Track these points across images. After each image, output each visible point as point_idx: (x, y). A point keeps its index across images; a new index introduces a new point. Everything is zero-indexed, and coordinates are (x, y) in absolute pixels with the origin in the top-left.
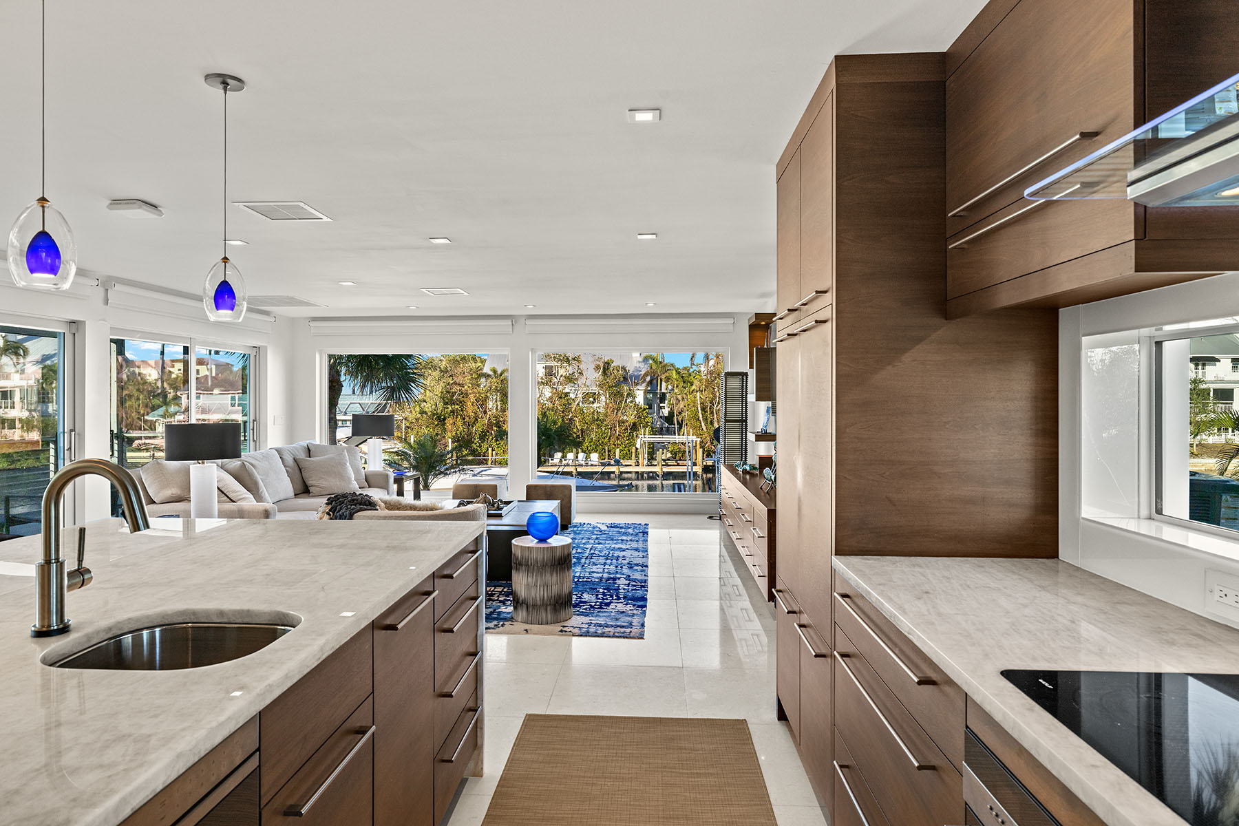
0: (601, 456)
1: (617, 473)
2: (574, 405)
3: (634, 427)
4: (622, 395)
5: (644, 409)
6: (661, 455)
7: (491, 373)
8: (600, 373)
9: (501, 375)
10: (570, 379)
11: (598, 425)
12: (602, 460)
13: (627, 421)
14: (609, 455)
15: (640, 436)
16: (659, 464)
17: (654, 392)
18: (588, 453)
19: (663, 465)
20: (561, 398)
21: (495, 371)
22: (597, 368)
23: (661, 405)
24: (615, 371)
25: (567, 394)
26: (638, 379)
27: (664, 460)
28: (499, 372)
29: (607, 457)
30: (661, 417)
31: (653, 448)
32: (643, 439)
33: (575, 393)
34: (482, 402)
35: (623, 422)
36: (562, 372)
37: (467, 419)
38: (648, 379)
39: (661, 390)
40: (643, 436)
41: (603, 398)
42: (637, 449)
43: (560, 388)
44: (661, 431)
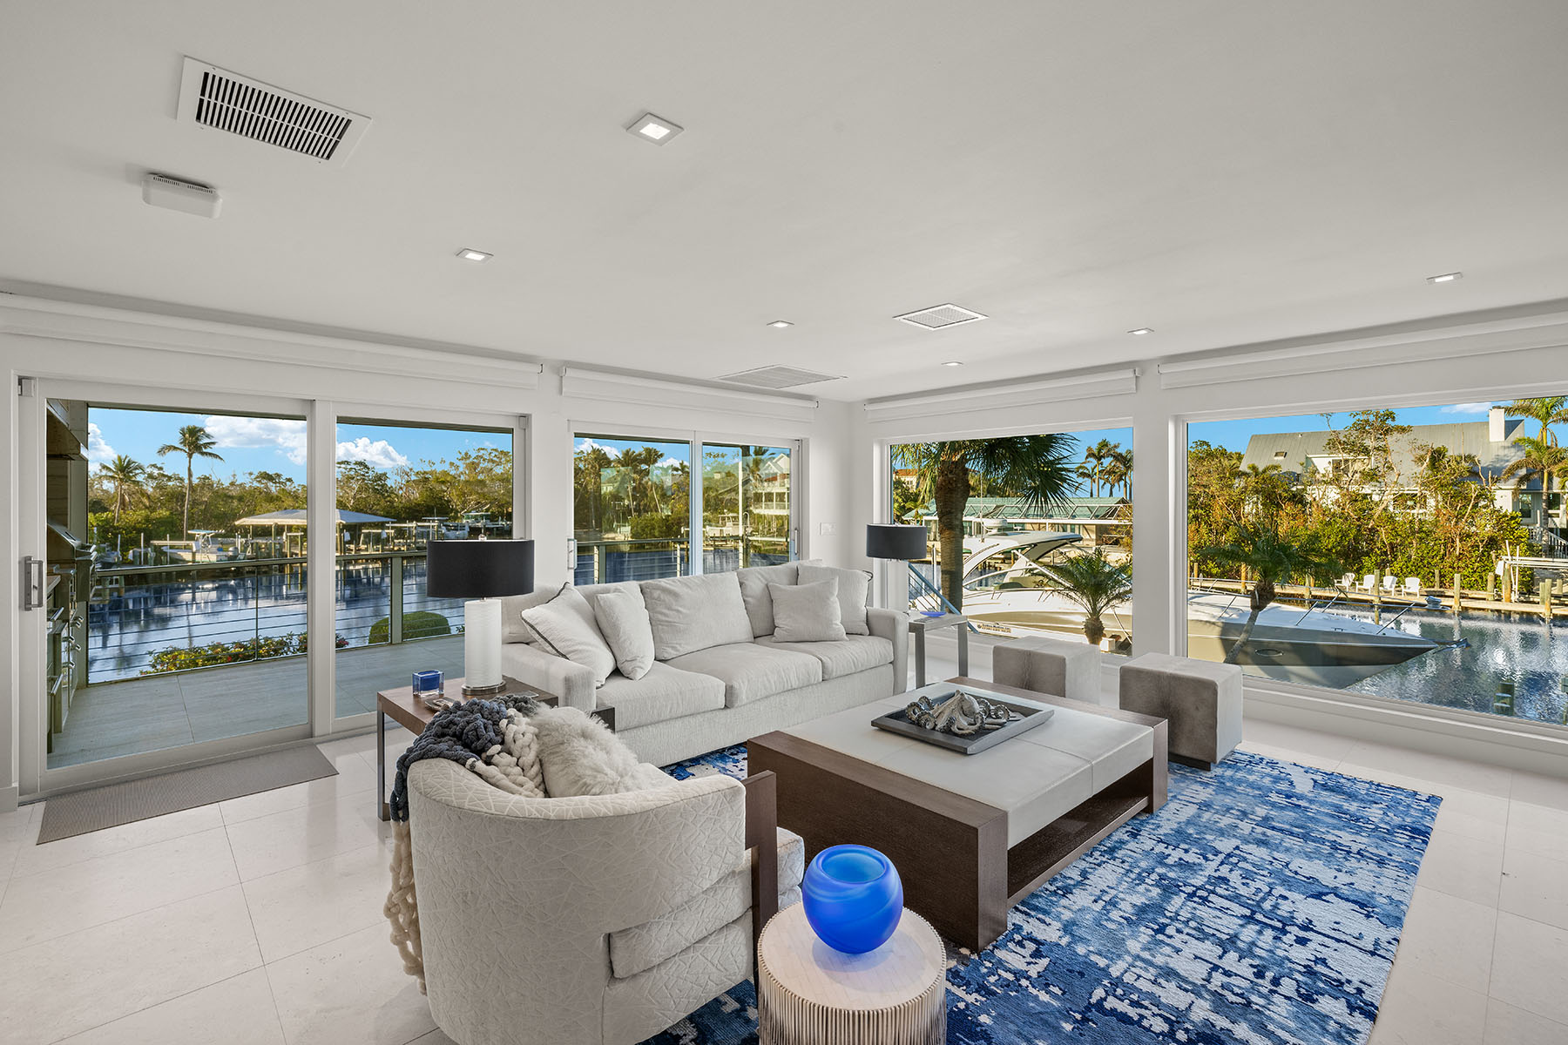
0: (1427, 580)
1: (1456, 608)
2: (1378, 511)
3: (1492, 543)
4: (1467, 499)
5: (1513, 518)
6: (1544, 587)
7: (1248, 471)
8: (1425, 464)
9: (1264, 472)
10: (1371, 476)
11: (1421, 539)
12: (1430, 587)
13: (1477, 534)
14: (1441, 582)
15: (1504, 558)
16: (1543, 602)
17: (1535, 492)
18: (1400, 577)
19: (1554, 604)
20: (1356, 501)
21: (1254, 468)
22: (1420, 459)
23: (1550, 512)
24: (1453, 464)
25: (1365, 496)
26: (1497, 475)
27: (1556, 597)
28: (1260, 470)
29: (1437, 584)
30: (1551, 530)
31: (1532, 576)
32: (1508, 563)
33: (1382, 497)
34: (1236, 505)
35: (1468, 536)
36: (1358, 466)
37: (1214, 526)
38: (1523, 472)
39: (1549, 488)
40: (1509, 557)
41: (1431, 502)
42: (1496, 577)
43: (1353, 488)
44: (1550, 551)
